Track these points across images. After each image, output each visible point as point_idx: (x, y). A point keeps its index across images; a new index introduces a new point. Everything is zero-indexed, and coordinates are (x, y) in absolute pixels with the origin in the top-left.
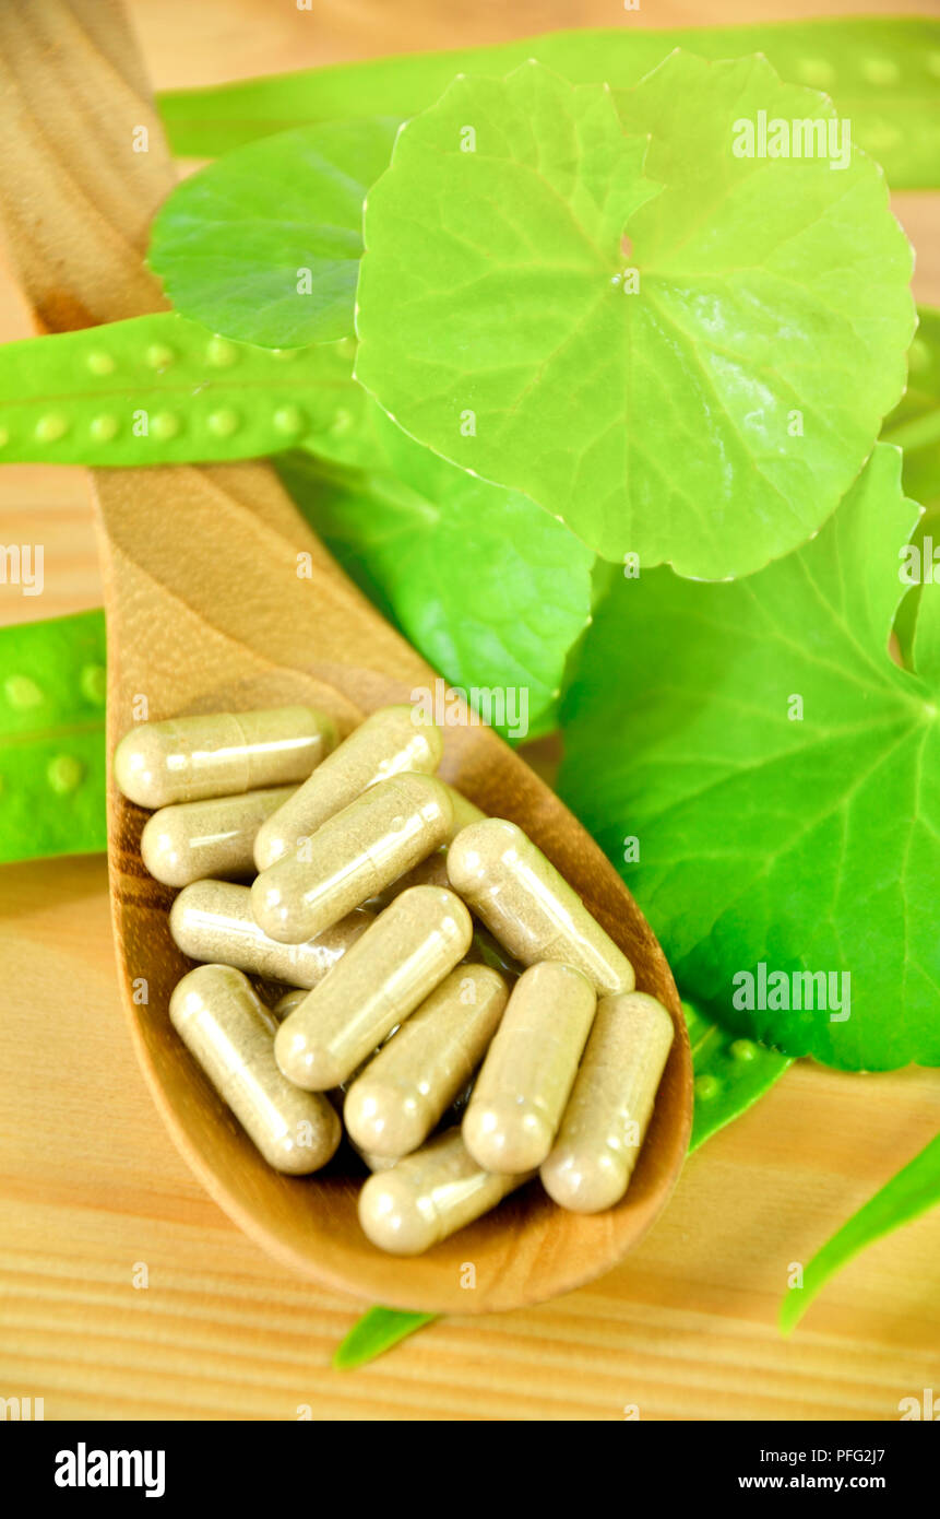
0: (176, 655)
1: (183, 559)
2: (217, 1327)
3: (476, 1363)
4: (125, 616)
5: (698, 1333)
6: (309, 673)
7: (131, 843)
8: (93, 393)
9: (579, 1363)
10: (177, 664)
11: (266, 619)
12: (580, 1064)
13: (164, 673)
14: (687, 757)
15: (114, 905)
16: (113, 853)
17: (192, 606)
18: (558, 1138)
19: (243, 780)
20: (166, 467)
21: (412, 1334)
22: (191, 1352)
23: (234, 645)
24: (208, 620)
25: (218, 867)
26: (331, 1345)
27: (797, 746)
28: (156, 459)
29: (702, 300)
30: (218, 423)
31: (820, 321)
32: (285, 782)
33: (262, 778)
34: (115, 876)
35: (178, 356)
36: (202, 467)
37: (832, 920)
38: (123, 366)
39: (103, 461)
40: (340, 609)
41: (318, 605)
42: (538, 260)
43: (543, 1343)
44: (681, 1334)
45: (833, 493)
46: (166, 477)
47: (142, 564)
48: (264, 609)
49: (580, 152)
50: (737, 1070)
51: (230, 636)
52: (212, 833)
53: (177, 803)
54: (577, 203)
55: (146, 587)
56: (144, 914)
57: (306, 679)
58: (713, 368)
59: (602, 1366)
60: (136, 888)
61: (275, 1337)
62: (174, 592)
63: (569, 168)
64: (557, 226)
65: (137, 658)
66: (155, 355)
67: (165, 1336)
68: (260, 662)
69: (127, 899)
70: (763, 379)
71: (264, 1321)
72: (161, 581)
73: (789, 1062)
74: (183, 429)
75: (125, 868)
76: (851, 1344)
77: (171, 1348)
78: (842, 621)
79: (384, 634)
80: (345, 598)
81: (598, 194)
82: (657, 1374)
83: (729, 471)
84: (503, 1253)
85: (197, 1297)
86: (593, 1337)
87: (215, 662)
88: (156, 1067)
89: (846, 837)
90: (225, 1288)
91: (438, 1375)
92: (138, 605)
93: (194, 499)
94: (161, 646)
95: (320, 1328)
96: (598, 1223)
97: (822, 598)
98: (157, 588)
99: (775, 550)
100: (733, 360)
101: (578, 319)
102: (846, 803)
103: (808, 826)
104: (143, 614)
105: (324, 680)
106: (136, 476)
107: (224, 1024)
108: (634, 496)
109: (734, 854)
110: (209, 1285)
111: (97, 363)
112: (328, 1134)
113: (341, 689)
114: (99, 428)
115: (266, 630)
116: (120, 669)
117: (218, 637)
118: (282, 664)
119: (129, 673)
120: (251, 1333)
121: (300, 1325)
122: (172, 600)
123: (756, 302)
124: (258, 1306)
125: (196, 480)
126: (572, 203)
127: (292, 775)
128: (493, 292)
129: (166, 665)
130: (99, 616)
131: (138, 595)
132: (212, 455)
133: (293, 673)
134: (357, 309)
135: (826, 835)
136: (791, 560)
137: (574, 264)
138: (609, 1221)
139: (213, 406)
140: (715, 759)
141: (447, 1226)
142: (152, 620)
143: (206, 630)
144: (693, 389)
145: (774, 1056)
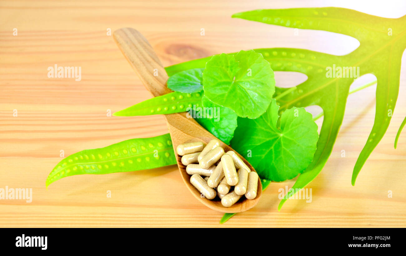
0: (181, 137)
1: (179, 125)
2: (203, 221)
3: (239, 221)
4: (173, 133)
5: (267, 215)
6: (199, 138)
7: (180, 161)
8: (164, 104)
9: (252, 220)
10: (181, 138)
11: (192, 132)
12: (248, 181)
13: (180, 140)
14: (250, 145)
15: (180, 169)
16: (178, 163)
17: (181, 131)
18: (247, 190)
19: (194, 151)
20: (174, 114)
21: (229, 219)
22: (201, 224)
23: (188, 135)
24: (184, 132)
25: (192, 162)
26: (219, 221)
27: (264, 141)
28: (173, 112)
29: (246, 83)
30: (181, 107)
31: (262, 84)
32: (199, 151)
33: (196, 151)
34: (179, 166)
35: (176, 98)
36: (179, 113)
37: (274, 162)
38: (168, 100)
39: (167, 113)
40: (201, 129)
41: (198, 129)
42: (224, 80)
43: (247, 218)
44: (265, 215)
45: (268, 105)
46: (175, 115)
47: (174, 126)
48: (191, 130)
49: (229, 65)
50: (264, 183)
51: (187, 134)
52: (191, 158)
53: (186, 154)
54: (229, 72)
55: (174, 129)
56: (183, 170)
57: (198, 139)
58: (249, 92)
59: (255, 220)
60: (182, 167)
61: (211, 221)
62: (179, 129)
63: (228, 67)
64: (226, 75)
65: (176, 138)
66: (173, 98)
67: (197, 223)
68: (192, 137)
69: (181, 168)
70: (256, 92)
71: (209, 219)
72: (177, 128)
73: (271, 181)
74: (176, 108)
75: (180, 164)
76: (287, 214)
77: (198, 224)
78: (269, 124)
79: (207, 132)
80: (201, 128)
81: (232, 70)
82: (262, 220)
83: (253, 105)
84: (241, 206)
85: (199, 217)
86: (253, 217)
87: (186, 138)
88: (190, 188)
89: (273, 152)
90: (203, 216)
91: (234, 223)
92: (174, 131)
93: (179, 117)
94: (178, 136)
95: (217, 219)
96: (252, 201)
97: (266, 121)
98: (176, 129)
99: (261, 114)
100: (251, 90)
101: (230, 87)
102: (272, 148)
103: (268, 151)
104: (175, 132)
105: (201, 139)
106: (171, 115)
107: (199, 181)
108: (241, 109)
109: (259, 156)
110: (201, 216)
111: (165, 100)
112: (215, 193)
113: (203, 140)
114: (166, 109)
115: (192, 133)
116: (174, 140)
117: (186, 134)
118: (195, 137)
119: (175, 140)
120: (208, 221)
121: (214, 219)
122: (179, 130)
123: (253, 82)
124: (208, 218)
125: (179, 115)
126: (228, 72)
127: (200, 150)
128: (219, 84)
129: (180, 139)
130: (169, 134)
131: (174, 130)
132: (181, 111)
133: (196, 138)
134: (203, 87)
135: (271, 152)
136: (261, 117)
137: (228, 80)
138: (254, 200)
139: (180, 105)
140: (253, 144)
141: (234, 203)
142: (177, 133)
143: (184, 134)
144: (247, 95)
145: (268, 181)
